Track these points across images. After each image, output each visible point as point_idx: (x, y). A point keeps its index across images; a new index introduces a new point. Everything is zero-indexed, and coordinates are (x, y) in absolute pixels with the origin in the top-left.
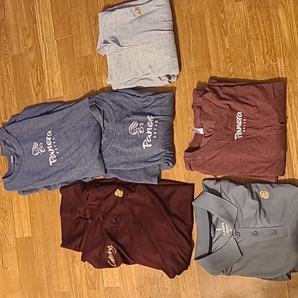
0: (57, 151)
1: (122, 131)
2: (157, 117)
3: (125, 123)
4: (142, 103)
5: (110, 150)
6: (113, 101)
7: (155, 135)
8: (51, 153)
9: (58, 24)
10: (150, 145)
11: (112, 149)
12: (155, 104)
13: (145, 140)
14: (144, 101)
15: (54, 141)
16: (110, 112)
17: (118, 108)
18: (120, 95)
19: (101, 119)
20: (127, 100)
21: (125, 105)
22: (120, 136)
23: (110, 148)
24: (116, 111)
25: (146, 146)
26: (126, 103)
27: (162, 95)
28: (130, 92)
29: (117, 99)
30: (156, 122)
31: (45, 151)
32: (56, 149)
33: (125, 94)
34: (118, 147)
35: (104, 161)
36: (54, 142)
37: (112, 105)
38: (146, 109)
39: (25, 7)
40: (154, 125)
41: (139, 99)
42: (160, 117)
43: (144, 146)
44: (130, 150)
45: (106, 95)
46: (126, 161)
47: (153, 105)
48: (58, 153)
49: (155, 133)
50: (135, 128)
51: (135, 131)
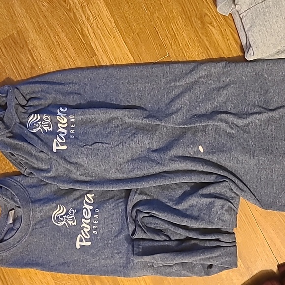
0: (96, 230)
8: (84, 230)
9: (136, 45)
15: (97, 213)
31: (75, 223)
32: (95, 227)
36: (96, 216)
39: (67, 35)
48: (95, 232)
49: (72, 131)
50: (36, 123)
51: (36, 127)
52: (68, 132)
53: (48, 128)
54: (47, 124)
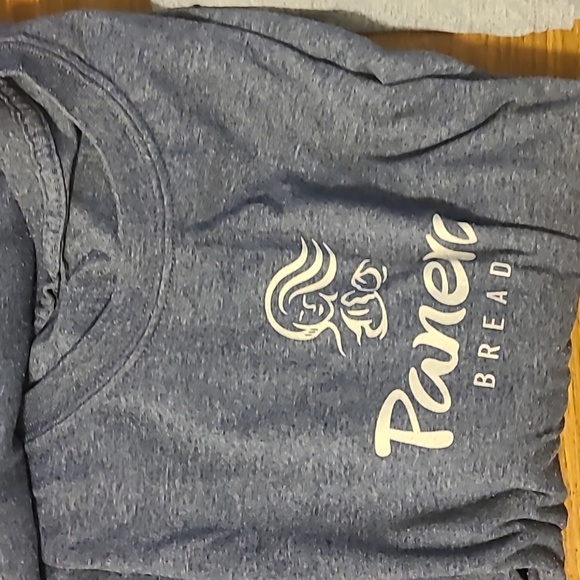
1: (212, 300)
2: (510, 240)
3: (236, 246)
4: (380, 122)
5: (93, 428)
6: (161, 79)
7: (486, 366)
10: (443, 439)
11: (118, 422)
12: (485, 141)
13: (398, 394)
14: (398, 116)
16: (131, 155)
17: (199, 131)
18: (220, 42)
19: (55, 195)
20: (264, 88)
21: (245, 123)
22: (193, 336)
23: (102, 415)
24: (179, 151)
25: (401, 436)
26: (253, 105)
27: (539, 91)
28: (299, 33)
29: (194, 67)
30: (500, 270)
33: (257, 43)
34: (167, 413)
35: (34, 505)
37: (151, 105)
38: (408, 170)
40: (476, 292)
41: (362, 91)
42: (527, 241)
43: (384, 436)
44: (255, 447)
45: (113, 30)
46: (211, 516)
47: (467, 145)
49: (488, 352)
50: (313, 296)
51: (312, 318)
52: (468, 355)
53: (366, 324)
54: (362, 307)
